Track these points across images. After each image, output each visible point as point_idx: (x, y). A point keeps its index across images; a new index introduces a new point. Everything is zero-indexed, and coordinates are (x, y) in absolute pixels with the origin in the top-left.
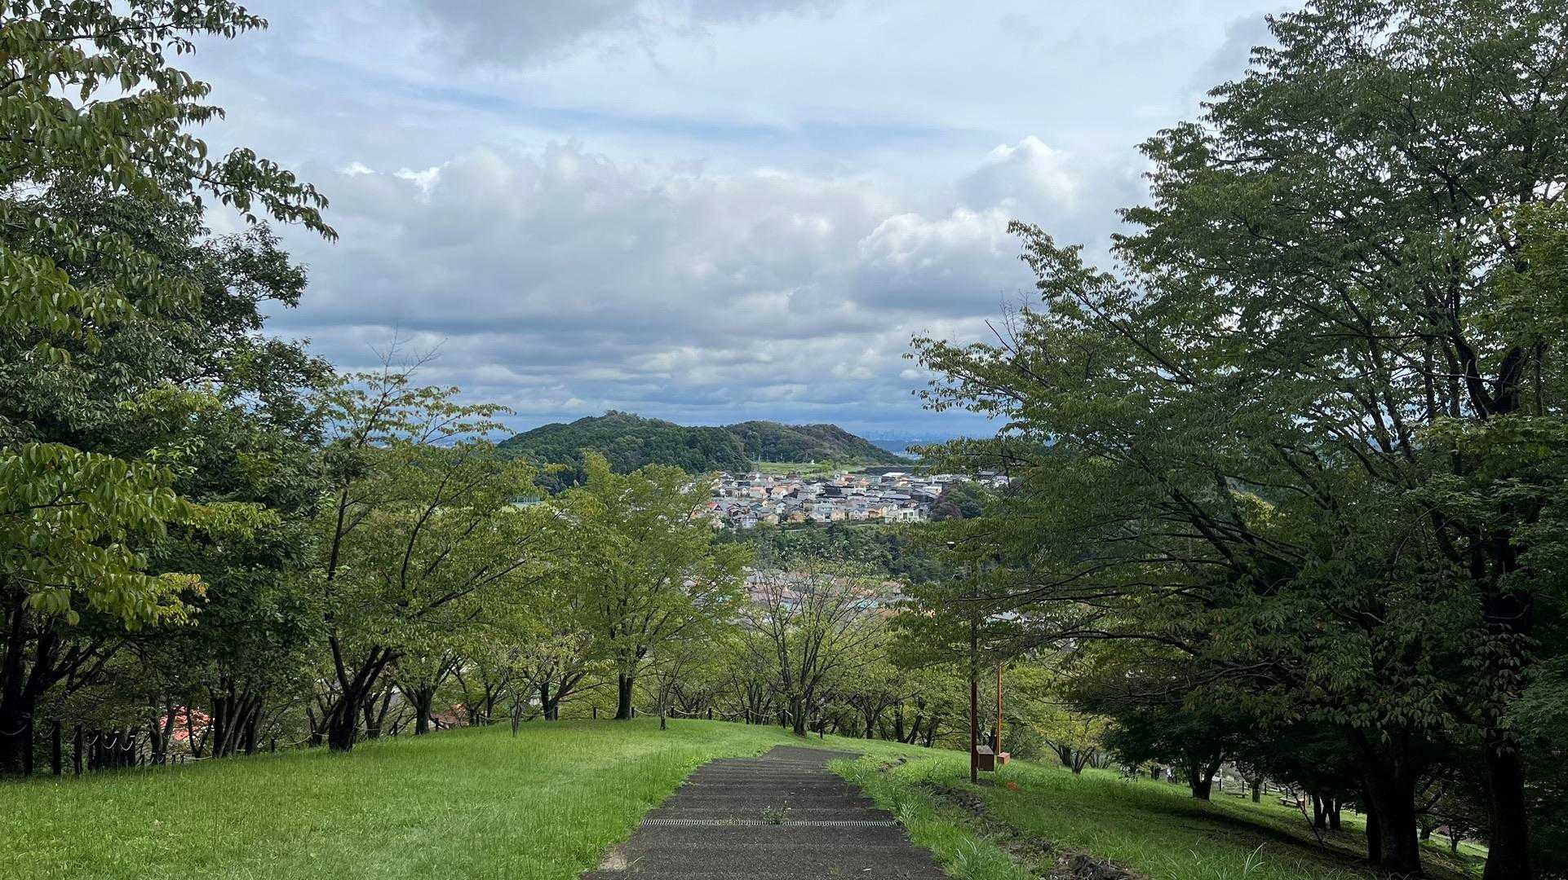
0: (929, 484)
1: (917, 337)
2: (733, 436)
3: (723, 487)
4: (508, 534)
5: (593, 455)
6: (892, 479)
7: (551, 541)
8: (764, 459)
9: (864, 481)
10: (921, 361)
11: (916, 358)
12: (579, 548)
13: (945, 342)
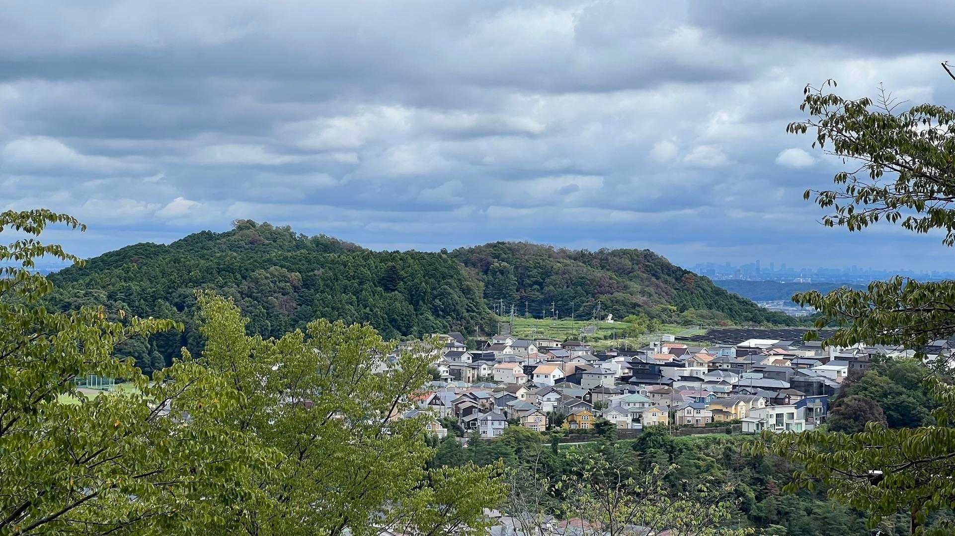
0: (825, 361)
1: (813, 93)
2: (464, 271)
3: (445, 363)
4: (67, 443)
5: (219, 302)
6: (756, 351)
7: (144, 457)
8: (521, 313)
9: (705, 354)
10: (821, 138)
11: (812, 133)
12: (193, 471)
13: (866, 102)
